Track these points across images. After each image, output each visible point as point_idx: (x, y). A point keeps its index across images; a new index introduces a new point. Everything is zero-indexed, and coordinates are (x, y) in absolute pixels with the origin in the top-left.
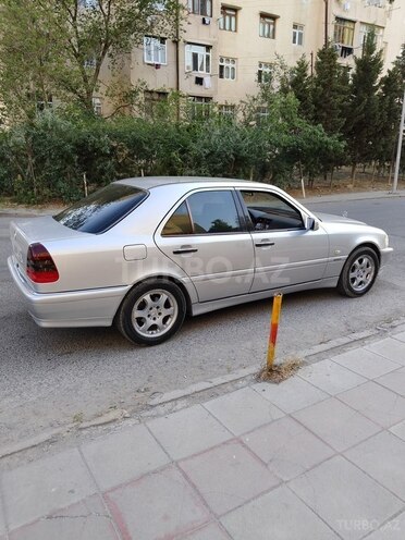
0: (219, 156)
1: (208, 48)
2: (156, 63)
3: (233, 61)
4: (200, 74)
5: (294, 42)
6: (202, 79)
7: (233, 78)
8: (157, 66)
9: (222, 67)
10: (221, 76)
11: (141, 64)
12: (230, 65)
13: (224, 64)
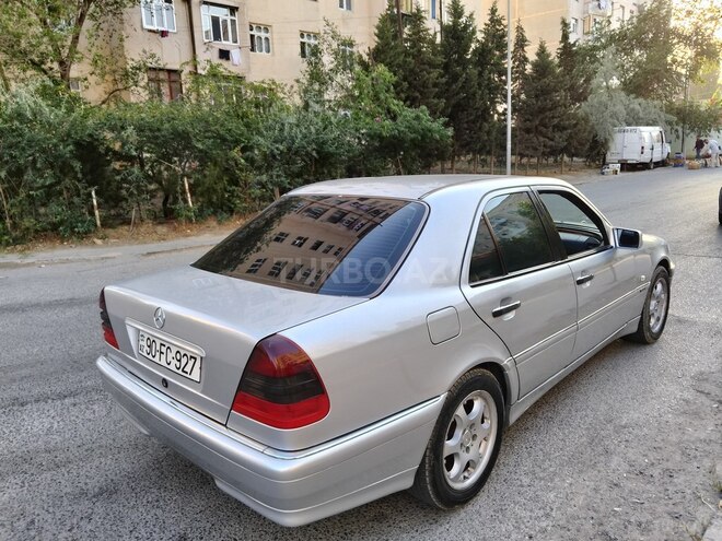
0: (296, 153)
1: (233, 10)
2: (161, 29)
3: (266, 30)
4: (225, 44)
5: (341, 6)
6: (228, 52)
7: (268, 51)
8: (164, 34)
9: (252, 36)
10: (253, 50)
11: (139, 30)
12: (263, 35)
13: (254, 32)
